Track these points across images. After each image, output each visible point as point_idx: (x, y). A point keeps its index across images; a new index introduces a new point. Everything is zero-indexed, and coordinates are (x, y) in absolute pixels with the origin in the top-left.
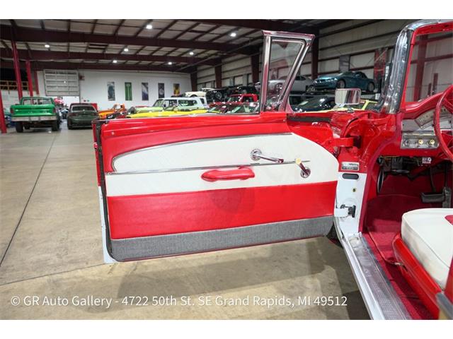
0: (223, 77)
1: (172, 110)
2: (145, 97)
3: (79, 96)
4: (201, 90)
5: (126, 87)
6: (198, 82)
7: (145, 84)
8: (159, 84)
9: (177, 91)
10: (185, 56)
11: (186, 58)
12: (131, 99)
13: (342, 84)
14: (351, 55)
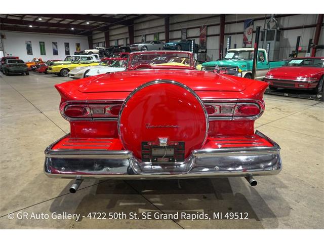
0: (110, 40)
1: (78, 63)
2: (56, 53)
3: (3, 51)
4: (95, 49)
5: (41, 46)
6: (94, 42)
7: (55, 43)
8: (65, 43)
9: (79, 49)
10: (83, 24)
11: (84, 25)
12: (45, 54)
13: (179, 47)
14: (188, 29)
